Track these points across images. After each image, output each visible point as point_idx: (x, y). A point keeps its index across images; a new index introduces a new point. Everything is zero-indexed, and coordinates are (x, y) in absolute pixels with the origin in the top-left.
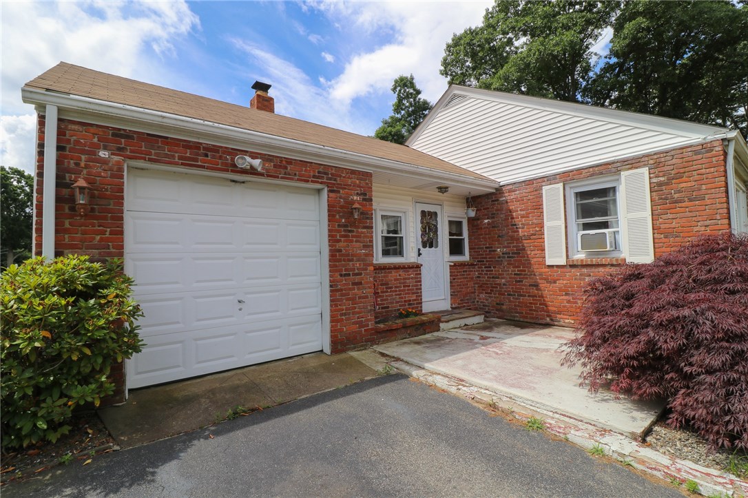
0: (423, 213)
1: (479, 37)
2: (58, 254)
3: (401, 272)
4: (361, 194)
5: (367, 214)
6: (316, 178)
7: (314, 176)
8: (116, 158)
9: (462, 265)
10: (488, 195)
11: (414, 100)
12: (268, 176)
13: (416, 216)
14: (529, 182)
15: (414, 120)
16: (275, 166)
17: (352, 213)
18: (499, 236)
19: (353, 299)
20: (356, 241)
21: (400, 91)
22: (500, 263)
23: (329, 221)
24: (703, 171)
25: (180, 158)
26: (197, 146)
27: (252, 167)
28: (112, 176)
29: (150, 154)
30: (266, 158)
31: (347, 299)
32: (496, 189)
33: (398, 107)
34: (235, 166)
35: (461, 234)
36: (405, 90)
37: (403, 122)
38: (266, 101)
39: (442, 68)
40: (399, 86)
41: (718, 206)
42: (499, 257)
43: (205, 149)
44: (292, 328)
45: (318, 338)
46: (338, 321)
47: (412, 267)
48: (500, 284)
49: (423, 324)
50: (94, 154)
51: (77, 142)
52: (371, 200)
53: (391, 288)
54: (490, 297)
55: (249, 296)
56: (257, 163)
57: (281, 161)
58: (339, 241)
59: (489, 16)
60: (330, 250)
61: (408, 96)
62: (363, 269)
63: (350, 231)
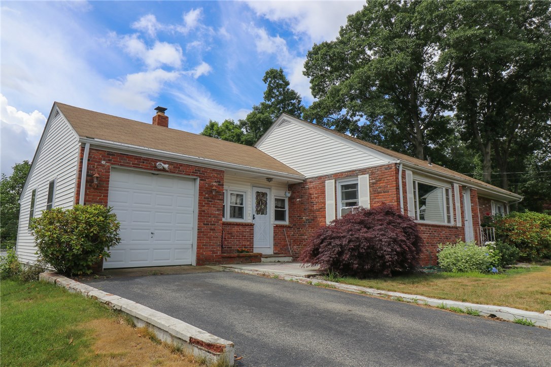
0: (258, 192)
1: (333, 50)
2: (85, 204)
3: (241, 227)
4: (218, 182)
5: (220, 192)
6: (194, 173)
7: (193, 172)
8: (108, 164)
9: (282, 226)
10: (300, 184)
11: (284, 90)
12: (170, 172)
13: (252, 194)
14: (320, 178)
15: (282, 108)
16: (174, 167)
17: (212, 192)
18: (304, 209)
19: (210, 238)
20: (213, 207)
21: (270, 81)
22: (304, 226)
23: (199, 195)
24: (388, 178)
25: (133, 164)
26: (140, 158)
27: (164, 168)
28: (106, 172)
29: (120, 162)
30: (170, 164)
31: (207, 237)
32: (304, 180)
33: (269, 95)
34: (156, 167)
35: (284, 208)
36: (275, 81)
37: (272, 109)
38: (164, 118)
39: (305, 70)
40: (270, 77)
41: (394, 196)
42: (304, 222)
43: (143, 159)
44: (176, 250)
45: (190, 258)
46: (200, 248)
47: (248, 225)
48: (304, 239)
49: (250, 257)
50: (100, 162)
51: (94, 158)
52: (223, 185)
53: (234, 236)
54: (299, 247)
55: (156, 231)
56: (166, 166)
57: (177, 165)
58: (204, 206)
59: (343, 32)
60: (199, 211)
61: (278, 86)
62: (216, 222)
63: (210, 201)
